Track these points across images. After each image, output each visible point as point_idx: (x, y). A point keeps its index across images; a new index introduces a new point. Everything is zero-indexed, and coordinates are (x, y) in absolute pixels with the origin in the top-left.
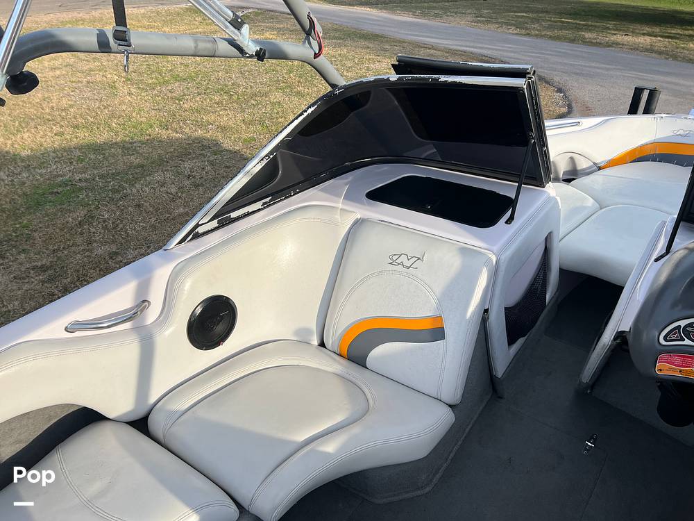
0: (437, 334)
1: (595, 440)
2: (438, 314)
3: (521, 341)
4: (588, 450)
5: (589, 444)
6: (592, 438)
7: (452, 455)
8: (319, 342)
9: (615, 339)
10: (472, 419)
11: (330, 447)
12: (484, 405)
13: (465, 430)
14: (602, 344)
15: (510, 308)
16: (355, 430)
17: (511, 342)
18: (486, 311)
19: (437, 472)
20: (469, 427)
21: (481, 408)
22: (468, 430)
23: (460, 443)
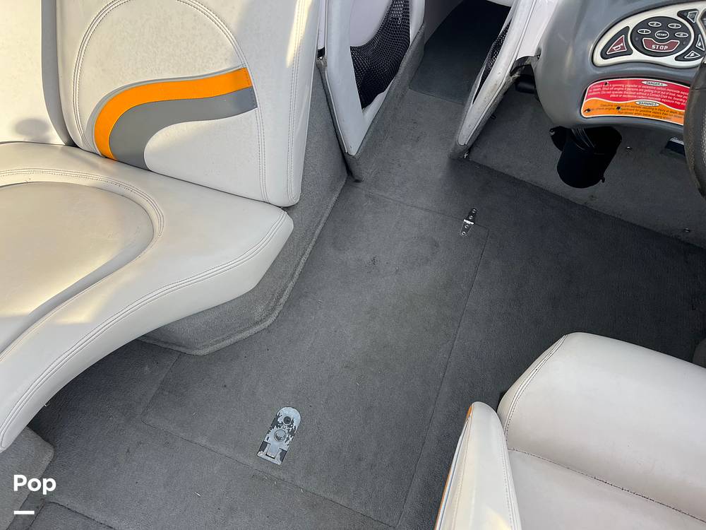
0: (244, 99)
1: (474, 215)
2: (239, 65)
3: (379, 99)
4: (466, 230)
5: (468, 222)
6: (470, 214)
7: (299, 269)
8: (66, 140)
9: (512, 73)
10: (322, 216)
11: (82, 314)
12: (337, 195)
13: (314, 233)
14: (493, 84)
15: (359, 48)
16: (127, 275)
17: (366, 101)
18: (321, 53)
19: (280, 296)
20: (320, 227)
21: (334, 199)
22: (318, 232)
23: (309, 250)
